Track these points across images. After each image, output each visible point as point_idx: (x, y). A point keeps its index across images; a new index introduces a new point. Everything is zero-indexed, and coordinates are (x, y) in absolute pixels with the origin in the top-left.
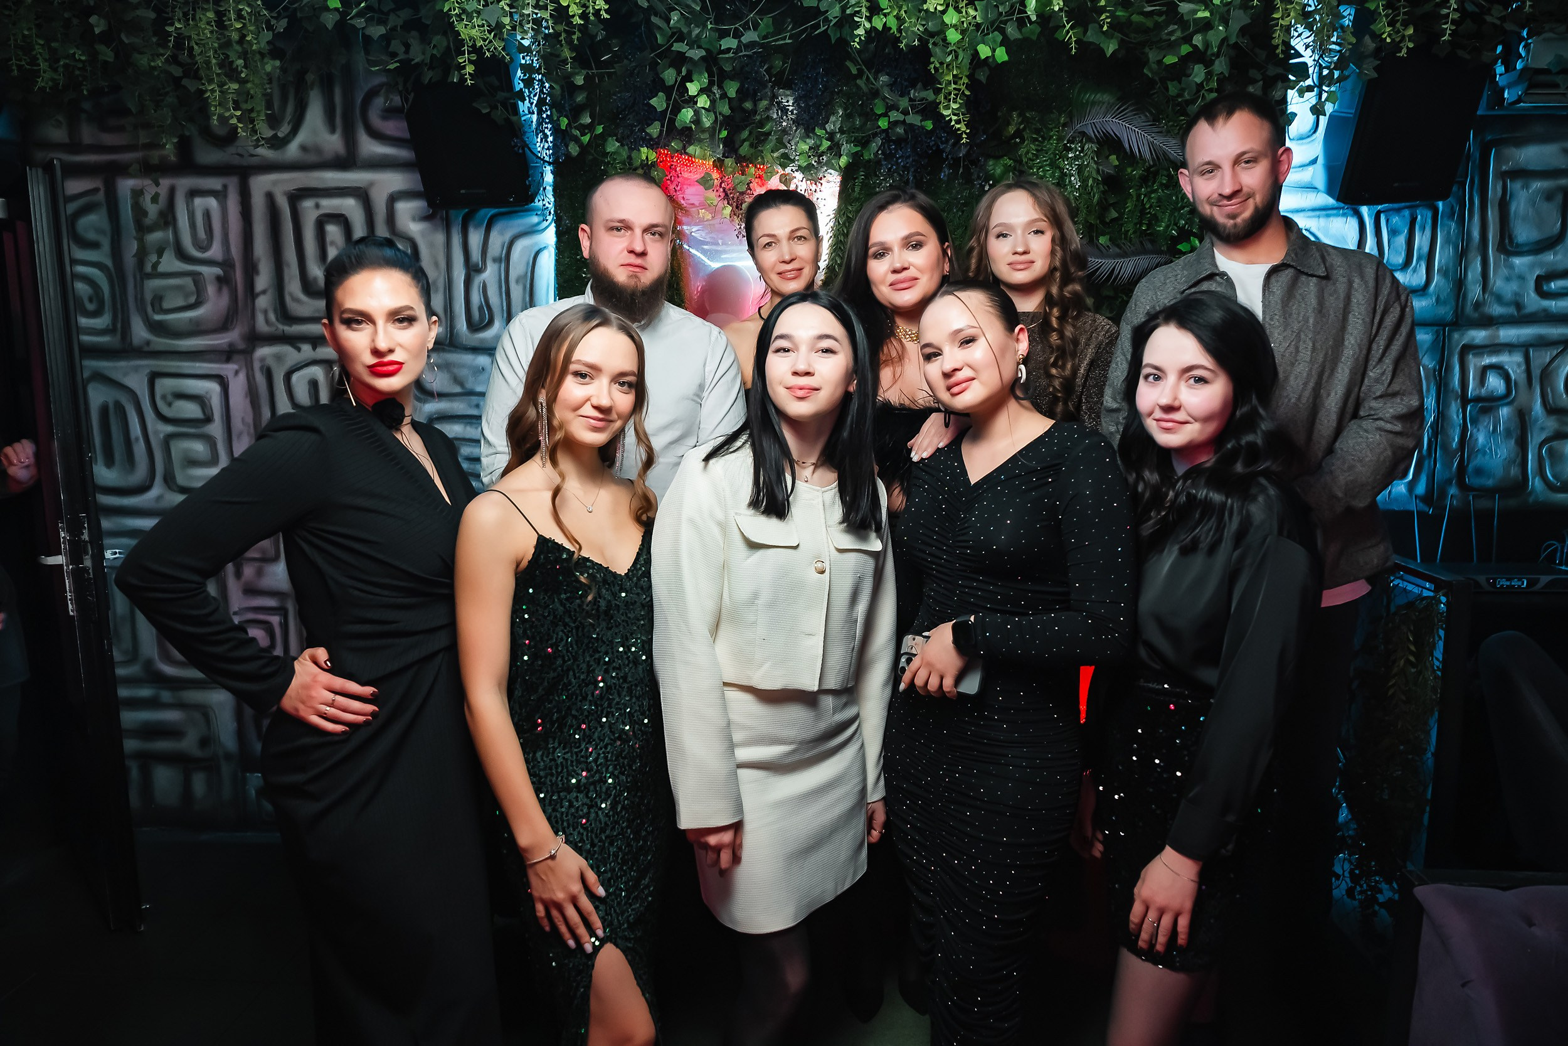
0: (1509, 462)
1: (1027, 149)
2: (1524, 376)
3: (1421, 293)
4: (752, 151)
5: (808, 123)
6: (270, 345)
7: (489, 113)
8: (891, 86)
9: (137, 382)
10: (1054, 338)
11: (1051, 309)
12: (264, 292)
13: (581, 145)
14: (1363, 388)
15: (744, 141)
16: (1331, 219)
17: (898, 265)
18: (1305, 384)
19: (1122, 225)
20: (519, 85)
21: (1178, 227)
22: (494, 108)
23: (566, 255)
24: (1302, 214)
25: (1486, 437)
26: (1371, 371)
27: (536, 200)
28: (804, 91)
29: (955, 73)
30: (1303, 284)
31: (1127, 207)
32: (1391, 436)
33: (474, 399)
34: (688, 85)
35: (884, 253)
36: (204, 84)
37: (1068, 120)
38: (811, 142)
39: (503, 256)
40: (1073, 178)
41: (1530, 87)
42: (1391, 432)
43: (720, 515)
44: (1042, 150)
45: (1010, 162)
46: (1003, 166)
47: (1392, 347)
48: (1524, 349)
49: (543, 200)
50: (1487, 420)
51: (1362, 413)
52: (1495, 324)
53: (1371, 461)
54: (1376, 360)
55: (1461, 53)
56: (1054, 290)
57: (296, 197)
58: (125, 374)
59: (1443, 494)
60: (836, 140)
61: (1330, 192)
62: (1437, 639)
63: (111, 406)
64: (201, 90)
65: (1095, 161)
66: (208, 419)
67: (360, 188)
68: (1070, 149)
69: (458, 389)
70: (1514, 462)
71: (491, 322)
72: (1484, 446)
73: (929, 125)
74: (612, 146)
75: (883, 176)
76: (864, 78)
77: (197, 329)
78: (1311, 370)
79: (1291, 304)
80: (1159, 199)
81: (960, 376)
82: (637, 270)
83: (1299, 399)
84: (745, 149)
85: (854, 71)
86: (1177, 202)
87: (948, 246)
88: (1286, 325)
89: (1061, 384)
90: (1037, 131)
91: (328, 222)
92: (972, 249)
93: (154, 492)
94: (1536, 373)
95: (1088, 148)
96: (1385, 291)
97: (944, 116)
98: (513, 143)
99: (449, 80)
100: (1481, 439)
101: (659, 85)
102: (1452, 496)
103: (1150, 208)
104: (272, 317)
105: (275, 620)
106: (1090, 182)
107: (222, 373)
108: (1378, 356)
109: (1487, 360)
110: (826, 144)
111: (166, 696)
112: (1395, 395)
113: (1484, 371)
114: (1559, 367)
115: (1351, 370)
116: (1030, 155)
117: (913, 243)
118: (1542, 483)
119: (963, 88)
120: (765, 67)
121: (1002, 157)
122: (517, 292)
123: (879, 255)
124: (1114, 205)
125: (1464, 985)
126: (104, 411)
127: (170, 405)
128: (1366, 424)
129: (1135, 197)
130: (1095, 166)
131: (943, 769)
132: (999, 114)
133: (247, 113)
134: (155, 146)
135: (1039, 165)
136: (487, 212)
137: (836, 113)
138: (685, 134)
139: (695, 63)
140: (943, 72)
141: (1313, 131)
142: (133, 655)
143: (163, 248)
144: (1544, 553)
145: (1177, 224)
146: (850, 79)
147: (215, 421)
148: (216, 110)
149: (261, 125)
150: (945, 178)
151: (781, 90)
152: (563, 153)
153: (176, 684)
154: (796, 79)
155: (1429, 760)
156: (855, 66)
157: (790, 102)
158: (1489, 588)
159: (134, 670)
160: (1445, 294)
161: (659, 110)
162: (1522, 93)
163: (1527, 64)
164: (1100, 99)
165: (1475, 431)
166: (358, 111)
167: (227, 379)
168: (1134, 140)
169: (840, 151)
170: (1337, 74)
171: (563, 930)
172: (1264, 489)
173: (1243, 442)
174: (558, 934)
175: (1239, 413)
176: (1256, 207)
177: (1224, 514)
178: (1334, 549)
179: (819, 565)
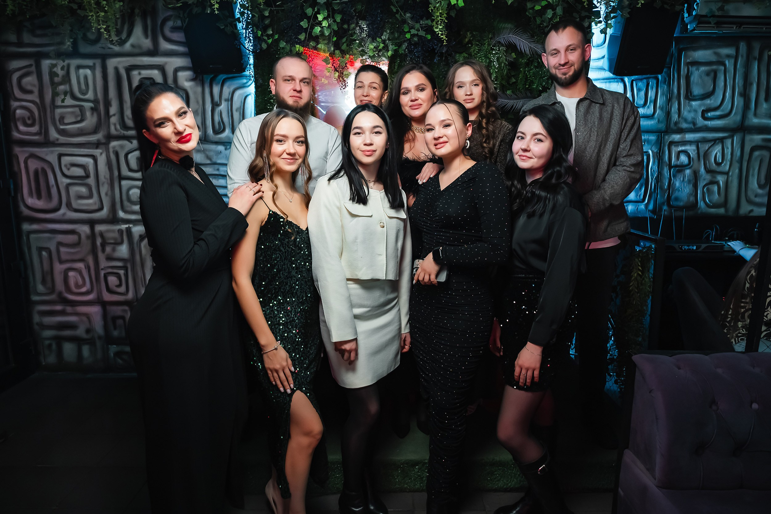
0: (690, 195)
1: (474, 49)
2: (696, 155)
3: (651, 117)
4: (348, 48)
5: (373, 35)
6: (118, 140)
7: (224, 29)
8: (412, 18)
9: (52, 158)
10: (484, 131)
11: (482, 119)
12: (114, 115)
13: (267, 44)
14: (618, 153)
15: (344, 43)
16: (612, 83)
17: (413, 98)
18: (594, 151)
19: (517, 85)
20: (238, 15)
21: (542, 86)
22: (226, 26)
23: (260, 98)
24: (598, 81)
25: (679, 183)
26: (621, 145)
27: (246, 70)
28: (371, 21)
29: (440, 12)
30: (593, 107)
31: (519, 77)
32: (629, 173)
33: (217, 166)
34: (318, 16)
35: (407, 92)
36: (88, 13)
37: (493, 36)
38: (375, 44)
39: (230, 98)
40: (495, 63)
41: (699, 23)
42: (629, 171)
43: (338, 204)
44: (481, 50)
45: (466, 55)
46: (463, 57)
47: (630, 135)
48: (696, 143)
49: (250, 70)
50: (680, 176)
51: (617, 164)
52: (684, 132)
53: (621, 184)
54: (623, 140)
55: (666, 6)
56: (484, 111)
57: (129, 69)
58: (47, 155)
59: (661, 209)
60: (386, 44)
61: (610, 70)
62: (651, 264)
63: (40, 170)
64: (87, 15)
65: (505, 55)
66: (88, 176)
67: (161, 65)
68: (493, 50)
69: (209, 162)
70: (692, 194)
71: (224, 130)
72: (679, 187)
73: (429, 37)
74: (283, 44)
76: (399, 14)
77: (81, 133)
78: (596, 144)
79: (588, 115)
80: (534, 73)
81: (441, 140)
82: (298, 99)
83: (591, 157)
84: (344, 47)
85: (395, 11)
86: (541, 74)
87: (436, 91)
88: (586, 124)
89: (488, 151)
90: (479, 41)
92: (447, 92)
93: (62, 211)
94: (702, 154)
95: (502, 49)
96: (628, 110)
97: (435, 32)
98: (235, 43)
99: (206, 12)
100: (677, 184)
101: (304, 16)
102: (664, 210)
103: (530, 77)
104: (118, 127)
105: (122, 272)
106: (503, 64)
107: (94, 154)
108: (624, 138)
109: (681, 148)
110: (382, 45)
111: (69, 309)
112: (631, 155)
113: (679, 153)
114: (712, 152)
115: (613, 145)
116: (475, 52)
117: (419, 88)
118: (704, 204)
119: (444, 19)
120: (353, 9)
121: (462, 53)
122: (236, 115)
123: (405, 93)
124: (513, 76)
125: (650, 392)
126: (36, 172)
127: (69, 169)
128: (619, 168)
129: (523, 72)
130: (505, 57)
131: (433, 318)
132: (461, 33)
133: (108, 26)
134: (62, 43)
135: (480, 56)
136: (222, 77)
137: (386, 32)
138: (316, 39)
139: (321, 6)
140: (435, 11)
141: (603, 43)
142: (52, 290)
143: (65, 93)
144: (705, 235)
145: (542, 84)
146: (393, 15)
147: (91, 177)
148: (94, 25)
149: (113, 34)
150: (437, 62)
151: (361, 20)
152: (259, 48)
153: (73, 303)
154: (367, 15)
155: (648, 318)
156: (395, 8)
157: (365, 26)
158: (679, 250)
159: (53, 297)
160: (662, 118)
161: (304, 27)
162: (695, 26)
163: (697, 13)
164: (507, 26)
165: (675, 180)
166: (159, 28)
167: (97, 156)
168: (522, 45)
169: (388, 49)
170: (612, 15)
171: (279, 383)
172: (563, 188)
173: (556, 170)
174: (276, 385)
175: (555, 157)
176: (575, 70)
177: (546, 201)
178: (605, 223)
179: (382, 224)
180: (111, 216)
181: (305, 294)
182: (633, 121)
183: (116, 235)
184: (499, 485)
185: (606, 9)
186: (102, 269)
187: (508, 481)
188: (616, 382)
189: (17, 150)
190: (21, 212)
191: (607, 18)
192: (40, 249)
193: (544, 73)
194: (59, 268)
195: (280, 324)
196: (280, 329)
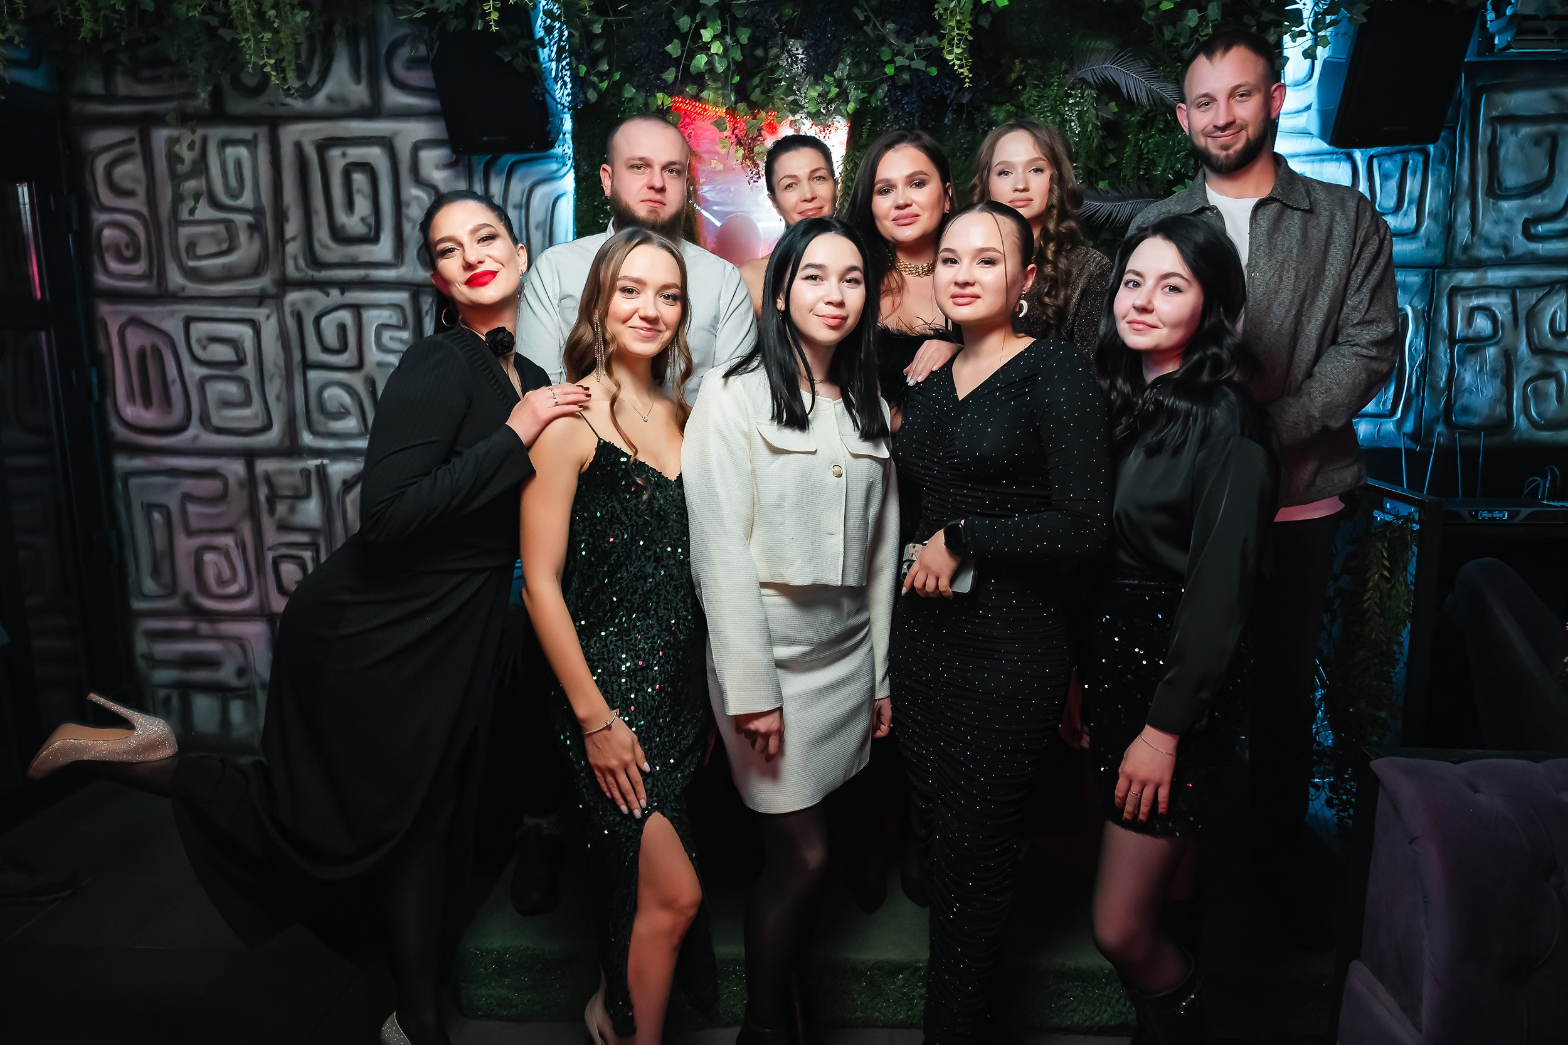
0: (1495, 401)
1: (1028, 95)
2: (1510, 317)
3: (1411, 236)
4: (764, 97)
5: (817, 71)
6: (300, 290)
7: (510, 61)
8: (898, 33)
9: (173, 326)
10: (1048, 269)
11: (1047, 244)
12: (294, 239)
13: (599, 91)
14: (1341, 316)
15: (756, 87)
16: (1325, 163)
17: (901, 202)
18: (1288, 311)
19: (1120, 170)
20: (540, 33)
21: (1175, 171)
22: (516, 56)
23: (584, 201)
24: (1296, 159)
25: (1472, 376)
26: (1350, 299)
27: (557, 145)
28: (812, 39)
29: (958, 18)
30: (1288, 217)
31: (1126, 153)
32: (1366, 360)
34: (702, 31)
35: (889, 190)
36: (238, 34)
37: (1069, 66)
38: (820, 89)
39: (524, 201)
40: (1073, 124)
41: (1519, 33)
42: (1366, 357)
43: (745, 427)
44: (1043, 96)
45: (1012, 109)
46: (1005, 112)
47: (1370, 277)
48: (1511, 291)
49: (564, 145)
50: (1474, 360)
51: (1340, 340)
52: (1483, 267)
53: (1347, 383)
54: (1355, 289)
56: (1051, 226)
57: (324, 146)
58: (162, 318)
59: (1430, 432)
60: (844, 87)
61: (1323, 136)
62: (1410, 553)
63: (149, 349)
64: (236, 39)
65: (1094, 107)
66: (241, 362)
67: (386, 137)
68: (1070, 96)
70: (1500, 401)
72: (1471, 385)
73: (934, 71)
74: (629, 92)
75: (889, 122)
76: (871, 24)
77: (229, 275)
78: (1293, 298)
79: (1276, 235)
80: (1156, 144)
82: (656, 205)
83: (1281, 326)
84: (756, 95)
85: (862, 18)
86: (1173, 147)
87: (949, 185)
88: (1271, 255)
89: (1055, 312)
90: (1039, 78)
91: (355, 171)
92: (974, 187)
93: (191, 432)
94: (1522, 314)
95: (1088, 95)
96: (1365, 224)
97: (947, 61)
98: (534, 92)
99: (474, 28)
100: (1468, 378)
101: (674, 32)
102: (1438, 433)
103: (1147, 153)
104: (302, 262)
105: (307, 555)
106: (1090, 127)
107: (254, 317)
108: (1357, 286)
109: (1475, 302)
110: (834, 91)
111: (204, 627)
112: (1371, 322)
113: (1471, 312)
114: (1544, 309)
115: (1331, 298)
116: (1032, 101)
117: (916, 181)
118: (1527, 422)
119: (966, 33)
120: (775, 16)
121: (1004, 103)
122: (536, 238)
123: (884, 192)
124: (1112, 151)
125: (1411, 843)
126: (142, 354)
127: (204, 348)
128: (1344, 349)
129: (1133, 142)
130: (1094, 112)
131: (942, 666)
132: (1003, 61)
133: (279, 61)
134: (191, 95)
135: (1040, 111)
136: (509, 159)
137: (844, 62)
138: (699, 80)
139: (709, 10)
140: (947, 18)
141: (1308, 78)
142: (172, 589)
143: (197, 197)
144: (1527, 488)
145: (1173, 168)
146: (858, 26)
147: (247, 364)
148: (251, 58)
149: (291, 75)
150: (950, 123)
151: (792, 38)
152: (582, 99)
153: (214, 617)
154: (805, 28)
155: (1400, 669)
156: (863, 12)
157: (800, 51)
158: (1471, 520)
159: (173, 603)
160: (1435, 237)
161: (674, 56)
162: (1511, 39)
163: (1515, 11)
164: (1100, 46)
165: (1462, 371)
166: (382, 62)
167: (259, 323)
168: (1132, 86)
169: (848, 97)
170: (1328, 19)
171: (617, 794)
172: (1226, 395)
173: (1209, 352)
174: (613, 800)
175: (1207, 325)
176: (1248, 140)
177: (1189, 420)
178: (1311, 467)
179: (836, 469)
180: (287, 442)
181: (675, 613)
182: (1376, 247)
183: (297, 480)
184: (1076, 1020)
185: (1314, 6)
186: (269, 549)
187: (1094, 1012)
188: (1329, 803)
189: (105, 309)
190: (112, 434)
191: (1318, 24)
192: (149, 508)
193: (1179, 144)
194: (185, 545)
195: (620, 674)
196: (620, 685)
